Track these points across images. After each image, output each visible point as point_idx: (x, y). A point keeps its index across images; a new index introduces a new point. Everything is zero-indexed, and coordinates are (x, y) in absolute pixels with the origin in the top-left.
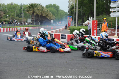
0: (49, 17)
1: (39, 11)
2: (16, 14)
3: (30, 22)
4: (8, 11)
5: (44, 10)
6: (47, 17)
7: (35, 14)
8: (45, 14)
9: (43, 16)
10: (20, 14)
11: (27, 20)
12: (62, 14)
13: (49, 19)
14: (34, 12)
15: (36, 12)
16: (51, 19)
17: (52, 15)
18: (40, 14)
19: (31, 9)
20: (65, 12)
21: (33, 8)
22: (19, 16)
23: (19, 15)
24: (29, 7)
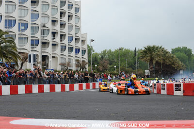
0: (176, 66)
1: (160, 57)
2: (128, 64)
4: (116, 60)
6: (173, 66)
7: (154, 62)
8: (170, 61)
9: (166, 65)
10: (135, 64)
14: (152, 59)
15: (155, 58)
16: (180, 68)
17: (180, 63)
18: (162, 62)
19: (148, 55)
21: (151, 53)
22: (133, 67)
23: (132, 65)
24: (144, 51)
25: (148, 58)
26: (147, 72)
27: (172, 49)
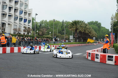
0: (91, 34)
1: (82, 28)
2: (58, 31)
3: (72, 39)
4: (50, 28)
5: (87, 27)
6: (89, 34)
7: (78, 31)
8: (88, 31)
9: (85, 33)
10: (62, 31)
11: (69, 37)
12: (104, 31)
13: (91, 36)
14: (76, 30)
15: (79, 29)
16: (94, 36)
17: (94, 32)
18: (83, 31)
19: (74, 27)
20: (106, 29)
21: (76, 25)
23: (60, 32)
24: (72, 24)
25: (74, 28)
26: (71, 37)
27: (88, 22)
